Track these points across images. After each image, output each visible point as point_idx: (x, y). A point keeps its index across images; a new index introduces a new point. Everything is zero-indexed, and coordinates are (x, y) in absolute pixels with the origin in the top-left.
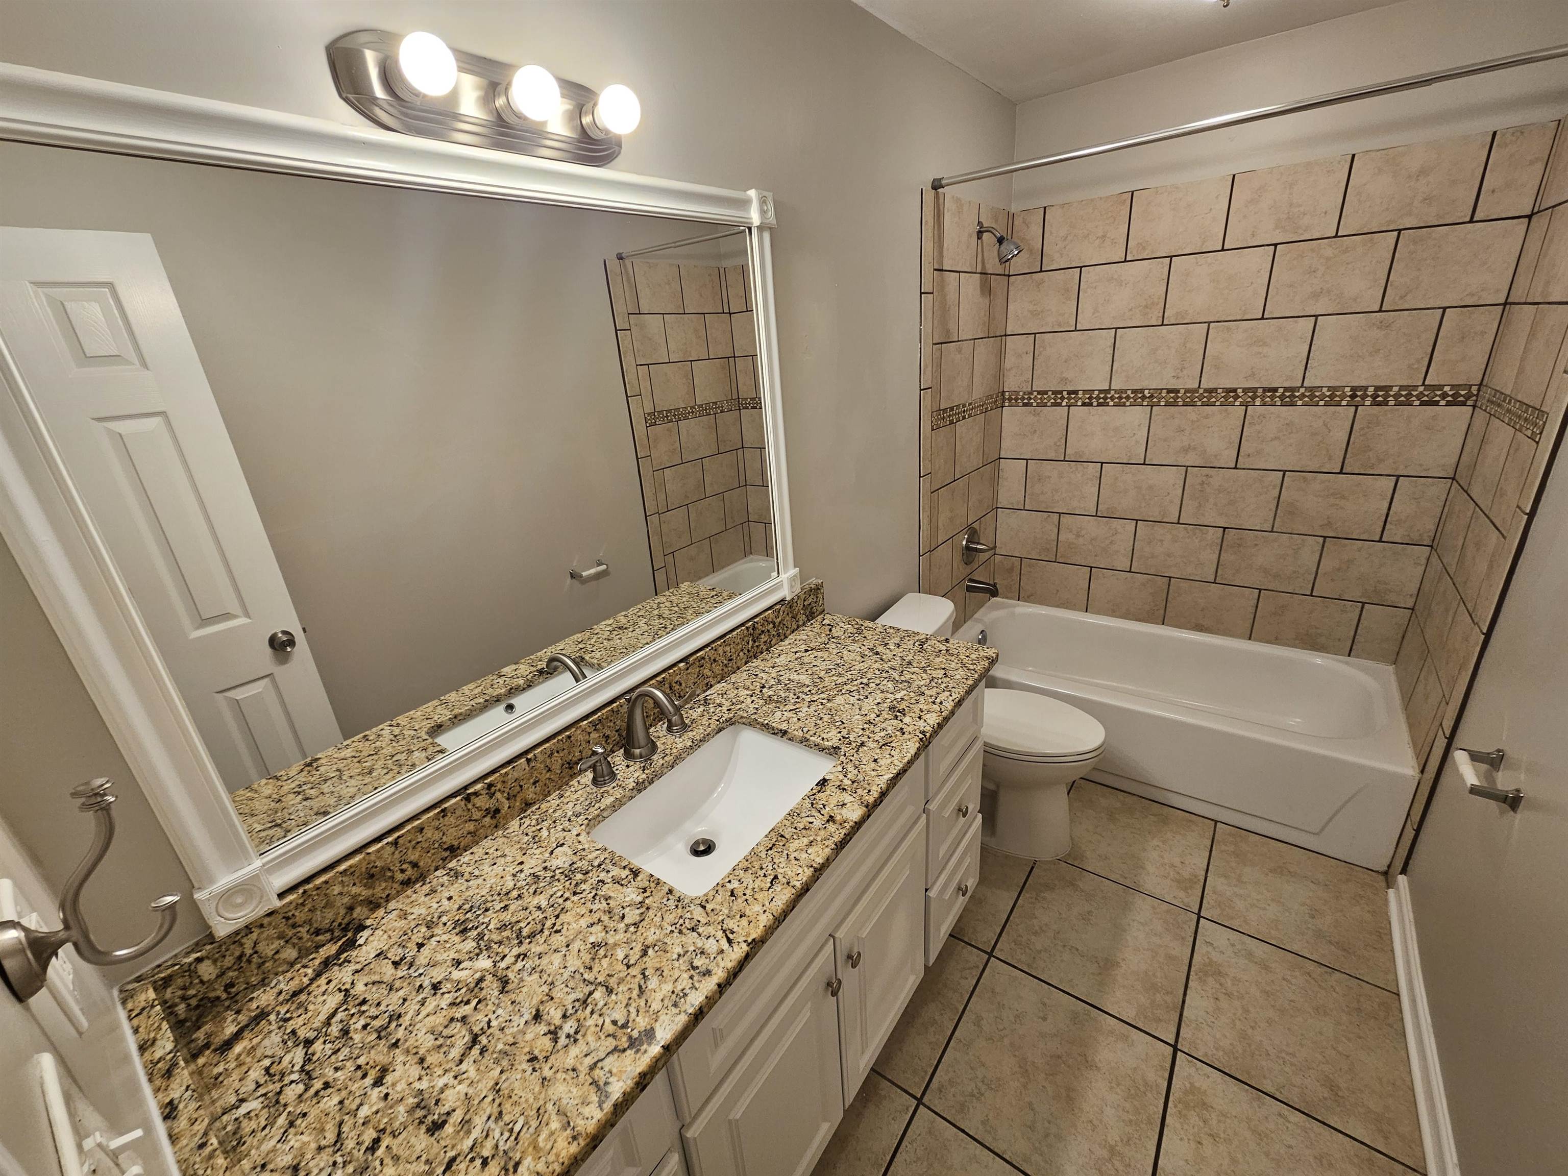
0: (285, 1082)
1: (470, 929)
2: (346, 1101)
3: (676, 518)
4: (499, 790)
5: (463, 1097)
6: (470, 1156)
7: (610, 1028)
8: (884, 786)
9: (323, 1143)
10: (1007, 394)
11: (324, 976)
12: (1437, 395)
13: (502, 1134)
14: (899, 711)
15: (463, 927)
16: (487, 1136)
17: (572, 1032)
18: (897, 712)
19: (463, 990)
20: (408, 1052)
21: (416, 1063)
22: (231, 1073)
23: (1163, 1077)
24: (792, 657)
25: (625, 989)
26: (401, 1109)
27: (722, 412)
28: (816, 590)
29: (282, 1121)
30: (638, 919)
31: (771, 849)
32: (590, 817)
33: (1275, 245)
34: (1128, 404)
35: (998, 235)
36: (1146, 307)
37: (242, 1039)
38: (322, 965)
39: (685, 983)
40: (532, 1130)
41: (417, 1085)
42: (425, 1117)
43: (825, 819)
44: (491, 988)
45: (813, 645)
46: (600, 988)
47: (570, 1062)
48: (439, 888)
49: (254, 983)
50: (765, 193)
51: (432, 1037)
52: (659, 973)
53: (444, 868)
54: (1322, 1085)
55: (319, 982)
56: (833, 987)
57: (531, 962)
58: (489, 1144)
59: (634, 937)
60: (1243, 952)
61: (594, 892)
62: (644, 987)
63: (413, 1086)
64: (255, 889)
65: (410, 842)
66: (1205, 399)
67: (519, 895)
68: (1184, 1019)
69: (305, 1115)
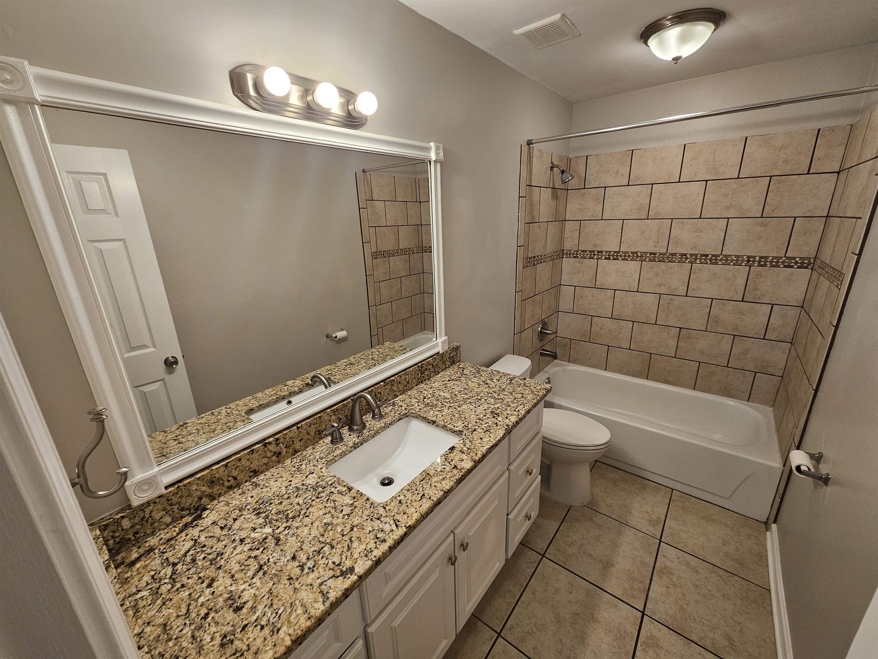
0: (161, 583)
1: (262, 513)
2: (192, 594)
3: (385, 308)
4: (282, 442)
5: (253, 595)
6: (255, 624)
7: (331, 565)
8: (484, 452)
9: (180, 614)
10: (565, 251)
11: (184, 532)
12: (792, 263)
13: (272, 614)
14: (496, 414)
15: (258, 512)
16: (264, 615)
17: (311, 566)
18: (495, 414)
19: (256, 543)
20: (226, 572)
21: (230, 577)
22: (134, 577)
23: (636, 629)
24: (441, 383)
25: (341, 547)
26: (221, 599)
27: (413, 253)
28: (456, 349)
29: (159, 602)
30: (350, 512)
31: (422, 480)
32: (328, 460)
33: (707, 181)
34: (629, 259)
35: (562, 169)
36: (639, 209)
37: (140, 560)
38: (183, 527)
39: (372, 545)
40: (287, 613)
41: (230, 588)
42: (233, 604)
43: (452, 467)
44: (271, 543)
45: (453, 378)
46: (327, 546)
47: (309, 581)
48: (247, 492)
49: (149, 533)
50: (439, 145)
51: (239, 565)
52: (359, 539)
53: (250, 481)
54: (724, 639)
55: (181, 535)
56: (452, 561)
57: (292, 531)
58: (265, 619)
59: (347, 521)
60: (684, 562)
61: (328, 498)
62: (350, 546)
63: (227, 588)
64: (154, 482)
65: (234, 465)
66: (670, 259)
67: (288, 497)
68: (649, 597)
69: (171, 600)
